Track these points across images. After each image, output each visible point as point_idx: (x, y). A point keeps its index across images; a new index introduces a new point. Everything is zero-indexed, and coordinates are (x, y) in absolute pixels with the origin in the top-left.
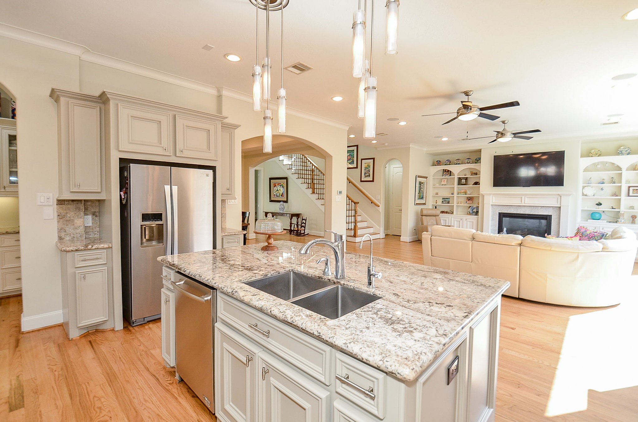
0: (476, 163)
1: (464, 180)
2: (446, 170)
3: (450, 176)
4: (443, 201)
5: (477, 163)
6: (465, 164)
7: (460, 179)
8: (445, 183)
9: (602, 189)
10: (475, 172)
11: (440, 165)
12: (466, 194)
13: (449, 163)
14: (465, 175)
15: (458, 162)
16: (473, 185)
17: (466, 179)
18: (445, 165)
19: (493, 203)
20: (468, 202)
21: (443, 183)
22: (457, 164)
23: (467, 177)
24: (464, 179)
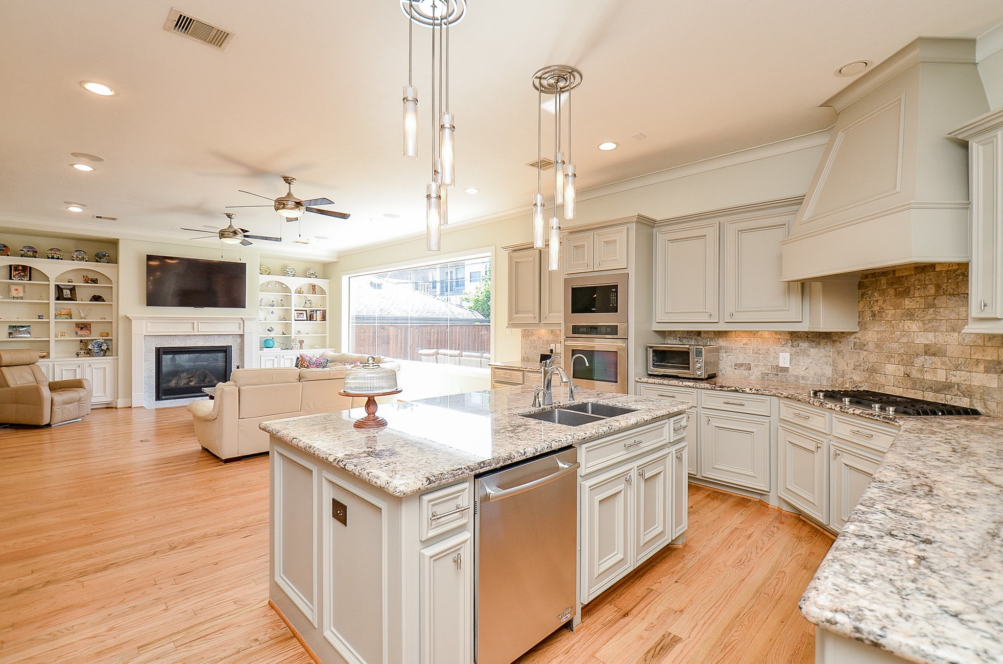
0: (97, 262)
1: (69, 292)
2: (19, 265)
3: (30, 280)
4: (10, 334)
5: (100, 262)
6: (73, 260)
7: (59, 289)
8: (21, 294)
9: (272, 313)
10: (94, 277)
11: (8, 255)
12: (71, 318)
13: (34, 253)
14: (69, 282)
15: (54, 255)
16: (90, 301)
17: (73, 289)
18: (21, 256)
19: (147, 332)
20: (80, 332)
21: (14, 293)
22: (53, 258)
23: (74, 286)
24: (67, 289)
